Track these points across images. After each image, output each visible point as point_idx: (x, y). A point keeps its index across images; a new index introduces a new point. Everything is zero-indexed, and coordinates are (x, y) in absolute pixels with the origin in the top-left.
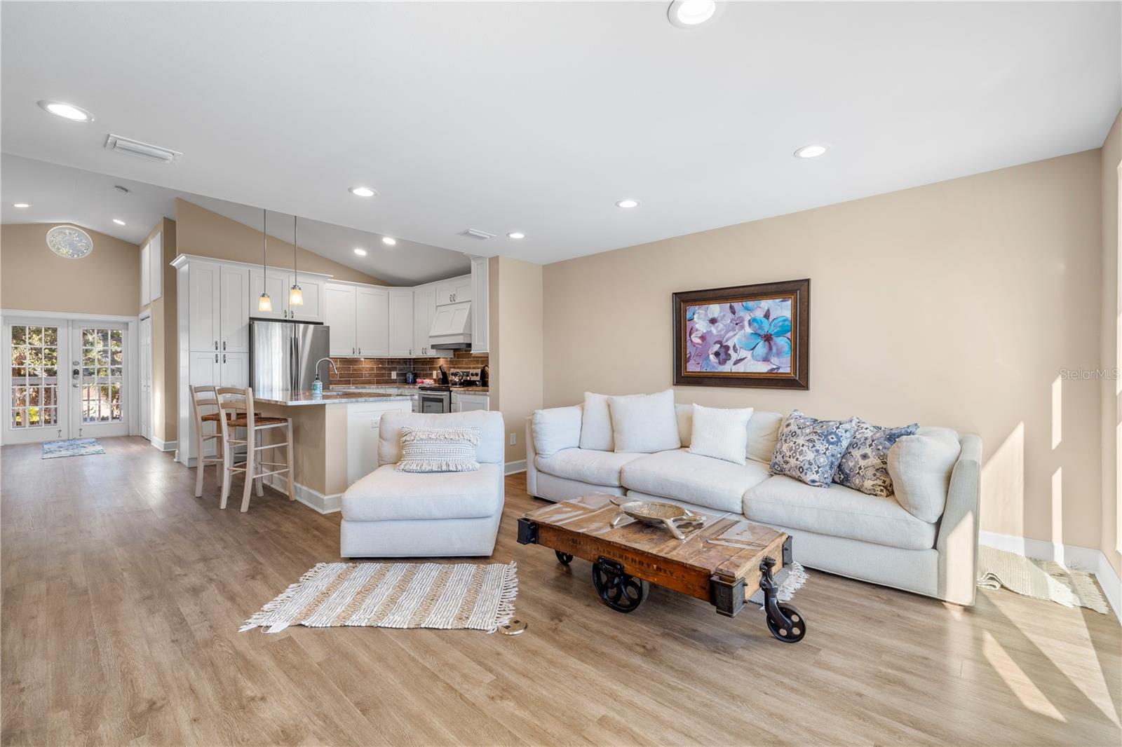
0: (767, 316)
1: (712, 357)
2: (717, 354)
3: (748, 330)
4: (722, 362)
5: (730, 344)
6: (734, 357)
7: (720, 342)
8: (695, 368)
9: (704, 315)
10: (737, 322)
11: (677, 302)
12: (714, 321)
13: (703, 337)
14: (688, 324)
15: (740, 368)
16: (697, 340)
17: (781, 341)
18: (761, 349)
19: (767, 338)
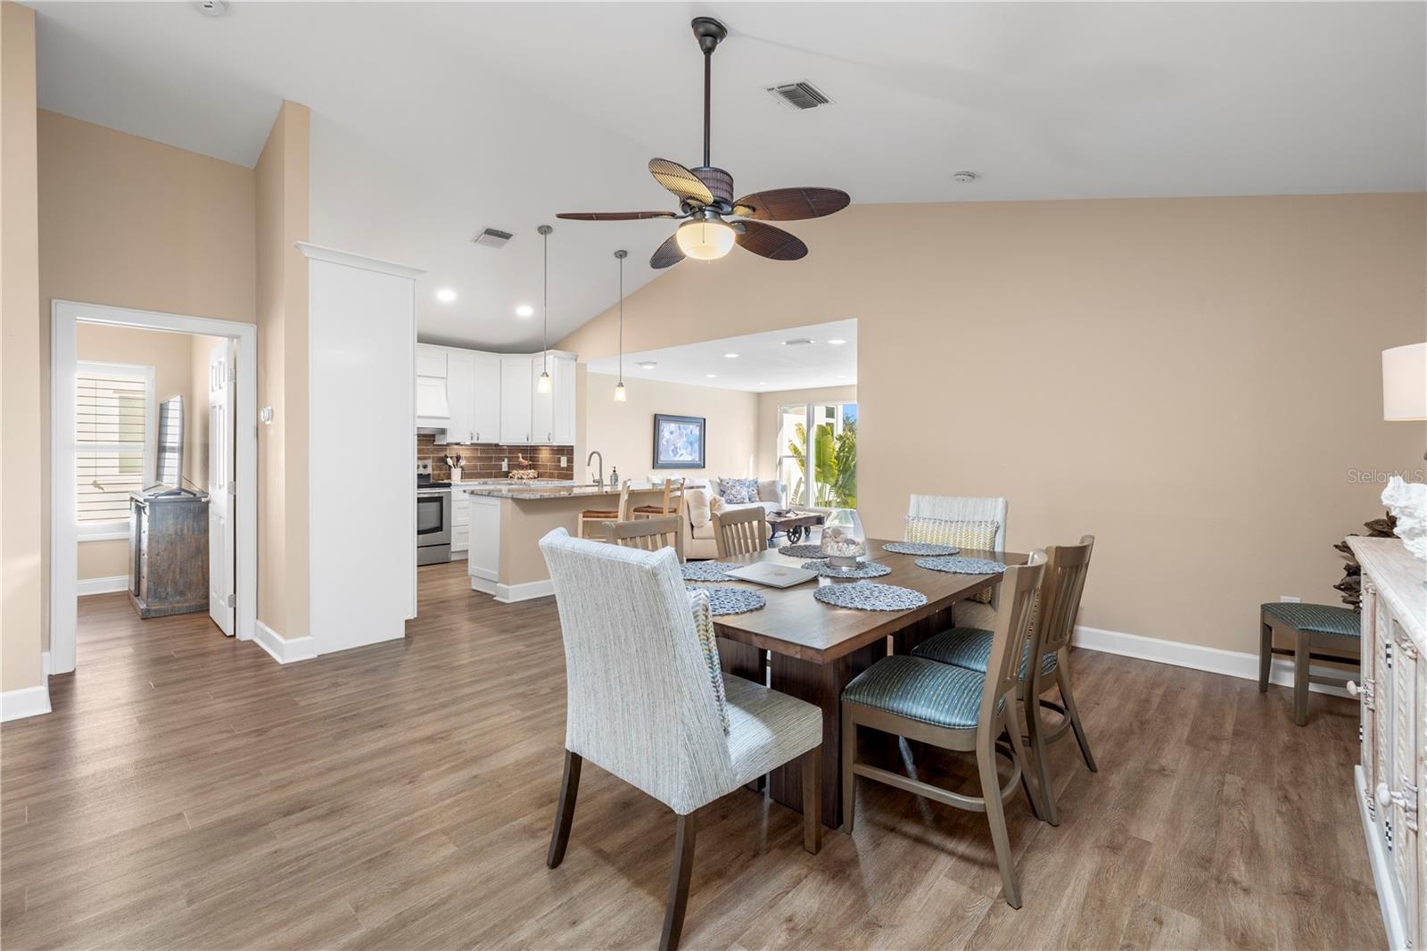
0: (691, 433)
1: (671, 453)
2: (673, 451)
3: (685, 439)
4: (675, 455)
5: (678, 445)
6: (680, 453)
7: (674, 444)
8: (663, 458)
9: (667, 429)
10: (681, 435)
11: (657, 420)
12: (672, 433)
13: (667, 441)
14: (661, 434)
15: (682, 459)
16: (665, 443)
17: (696, 446)
18: (689, 449)
19: (691, 444)
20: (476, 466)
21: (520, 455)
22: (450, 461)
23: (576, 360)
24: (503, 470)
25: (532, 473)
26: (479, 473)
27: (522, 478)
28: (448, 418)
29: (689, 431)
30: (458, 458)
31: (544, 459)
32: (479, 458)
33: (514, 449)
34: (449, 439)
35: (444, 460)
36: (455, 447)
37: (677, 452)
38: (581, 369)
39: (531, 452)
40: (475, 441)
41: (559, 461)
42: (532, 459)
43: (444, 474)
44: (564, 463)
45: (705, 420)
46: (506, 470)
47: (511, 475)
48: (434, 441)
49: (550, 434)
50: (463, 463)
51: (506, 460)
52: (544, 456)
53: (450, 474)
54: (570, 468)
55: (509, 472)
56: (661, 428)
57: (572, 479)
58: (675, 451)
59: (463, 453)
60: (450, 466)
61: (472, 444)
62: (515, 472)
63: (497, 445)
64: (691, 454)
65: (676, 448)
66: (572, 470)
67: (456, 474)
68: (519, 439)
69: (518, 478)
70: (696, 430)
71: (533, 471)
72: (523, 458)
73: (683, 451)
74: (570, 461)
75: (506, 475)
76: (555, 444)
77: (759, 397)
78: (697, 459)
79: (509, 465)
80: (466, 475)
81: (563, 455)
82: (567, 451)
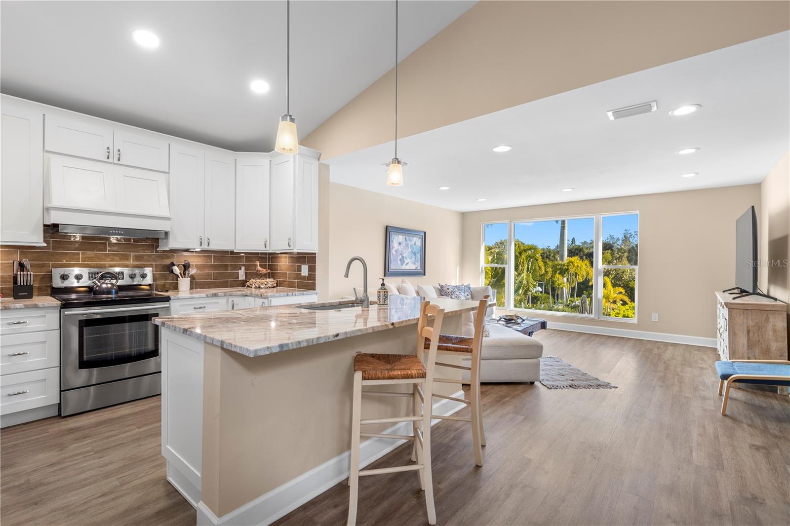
0: (415, 244)
1: (398, 262)
2: (400, 260)
4: (402, 265)
5: (404, 255)
6: (406, 262)
7: (401, 254)
8: (393, 267)
9: (397, 240)
10: (407, 245)
11: (388, 231)
12: (400, 244)
13: (396, 251)
14: (392, 244)
15: (408, 267)
16: (394, 253)
17: (418, 256)
18: (413, 259)
19: (415, 254)
20: (209, 275)
21: (258, 263)
22: (177, 270)
23: (319, 160)
24: (240, 279)
25: (270, 281)
26: (213, 283)
27: (259, 287)
28: (169, 219)
29: (413, 243)
30: (186, 267)
31: (283, 267)
32: (213, 266)
33: (251, 257)
34: (173, 243)
35: (169, 268)
36: (185, 253)
37: (404, 261)
38: (324, 170)
39: (269, 259)
40: (205, 247)
41: (299, 269)
42: (270, 267)
43: (170, 284)
44: (305, 271)
45: (425, 233)
46: (244, 278)
47: (248, 284)
48: (158, 246)
49: (290, 239)
50: (193, 271)
51: (243, 268)
52: (284, 264)
53: (177, 284)
54: (312, 277)
55: (246, 281)
56: (392, 239)
57: (315, 290)
58: (402, 261)
59: (194, 261)
60: (177, 276)
61: (203, 251)
62: (252, 280)
63: (232, 253)
64: (415, 264)
65: (403, 257)
66: (315, 280)
67: (184, 283)
68: (257, 246)
69: (256, 287)
70: (418, 242)
71: (271, 280)
72: (261, 266)
73: (408, 260)
74: (312, 269)
75: (243, 284)
76: (296, 251)
77: (464, 215)
78: (419, 268)
79: (246, 273)
80: (195, 284)
81: (304, 263)
82: (308, 258)
